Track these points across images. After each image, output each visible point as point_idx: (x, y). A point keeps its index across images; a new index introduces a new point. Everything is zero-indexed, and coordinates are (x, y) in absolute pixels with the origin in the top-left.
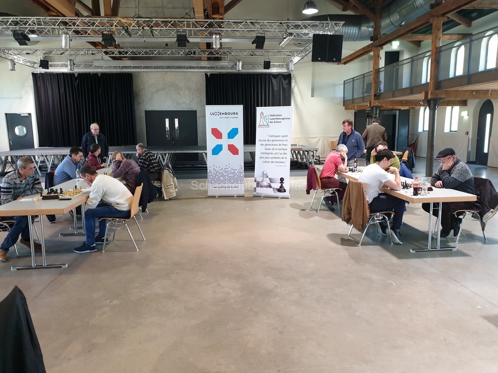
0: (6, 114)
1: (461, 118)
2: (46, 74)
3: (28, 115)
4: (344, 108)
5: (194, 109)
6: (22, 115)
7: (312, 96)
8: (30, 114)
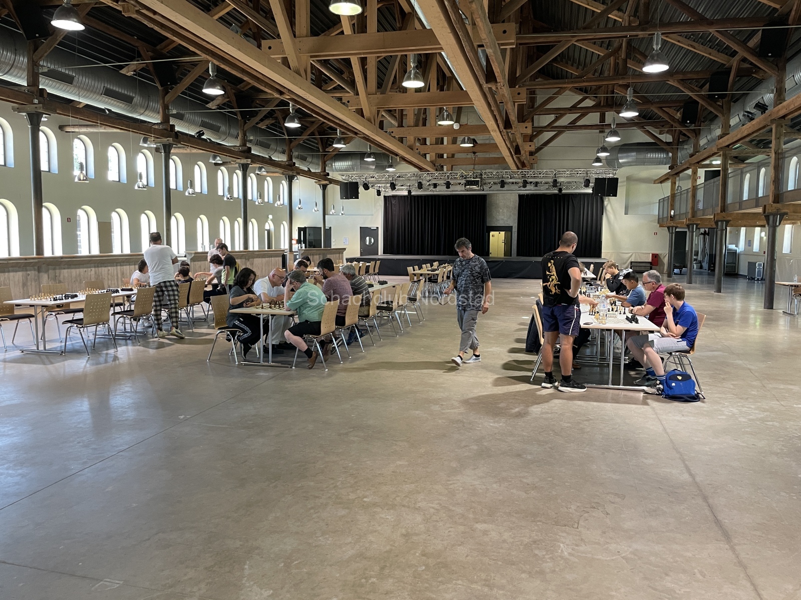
0: (361, 227)
1: (761, 238)
2: (394, 197)
4: (659, 226)
5: (511, 225)
6: (371, 228)
7: (626, 213)
8: (377, 228)
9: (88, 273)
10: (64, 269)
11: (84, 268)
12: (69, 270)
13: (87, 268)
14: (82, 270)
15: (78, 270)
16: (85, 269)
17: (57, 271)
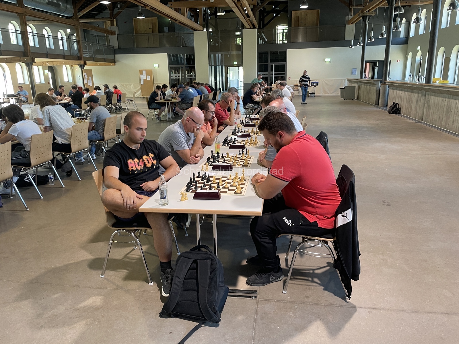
9: (443, 103)
10: (432, 95)
11: (442, 97)
12: (435, 97)
13: (444, 97)
14: (441, 99)
15: (438, 98)
16: (442, 99)
17: (429, 96)
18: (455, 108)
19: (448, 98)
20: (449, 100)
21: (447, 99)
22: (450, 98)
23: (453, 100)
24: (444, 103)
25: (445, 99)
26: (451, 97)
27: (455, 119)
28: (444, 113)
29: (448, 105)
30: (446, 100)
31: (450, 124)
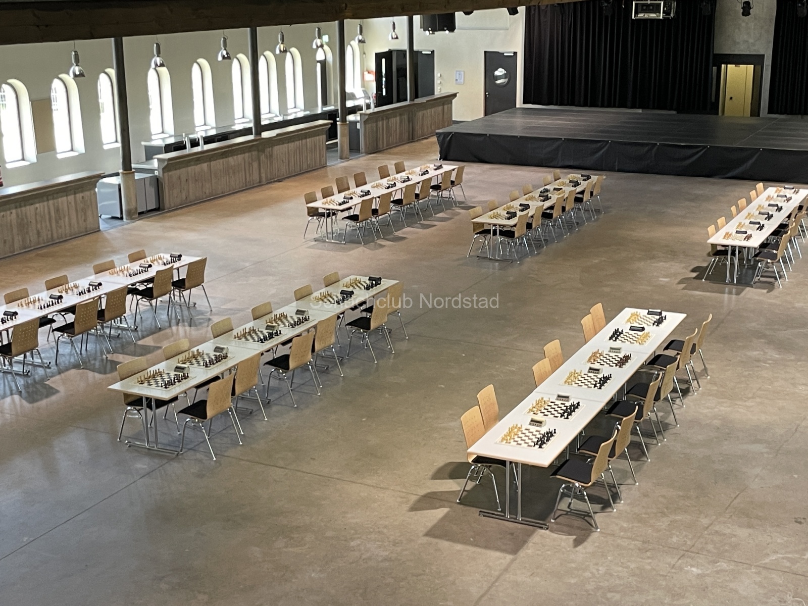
0: (485, 52)
3: (512, 54)
5: (762, 53)
6: (505, 54)
8: (515, 53)
18: (36, 214)
19: (16, 208)
20: (19, 210)
21: (14, 211)
22: (21, 207)
23: (28, 207)
24: (9, 218)
25: (8, 212)
26: (23, 204)
27: (42, 228)
28: (15, 231)
29: (20, 216)
30: (11, 213)
31: (32, 239)
